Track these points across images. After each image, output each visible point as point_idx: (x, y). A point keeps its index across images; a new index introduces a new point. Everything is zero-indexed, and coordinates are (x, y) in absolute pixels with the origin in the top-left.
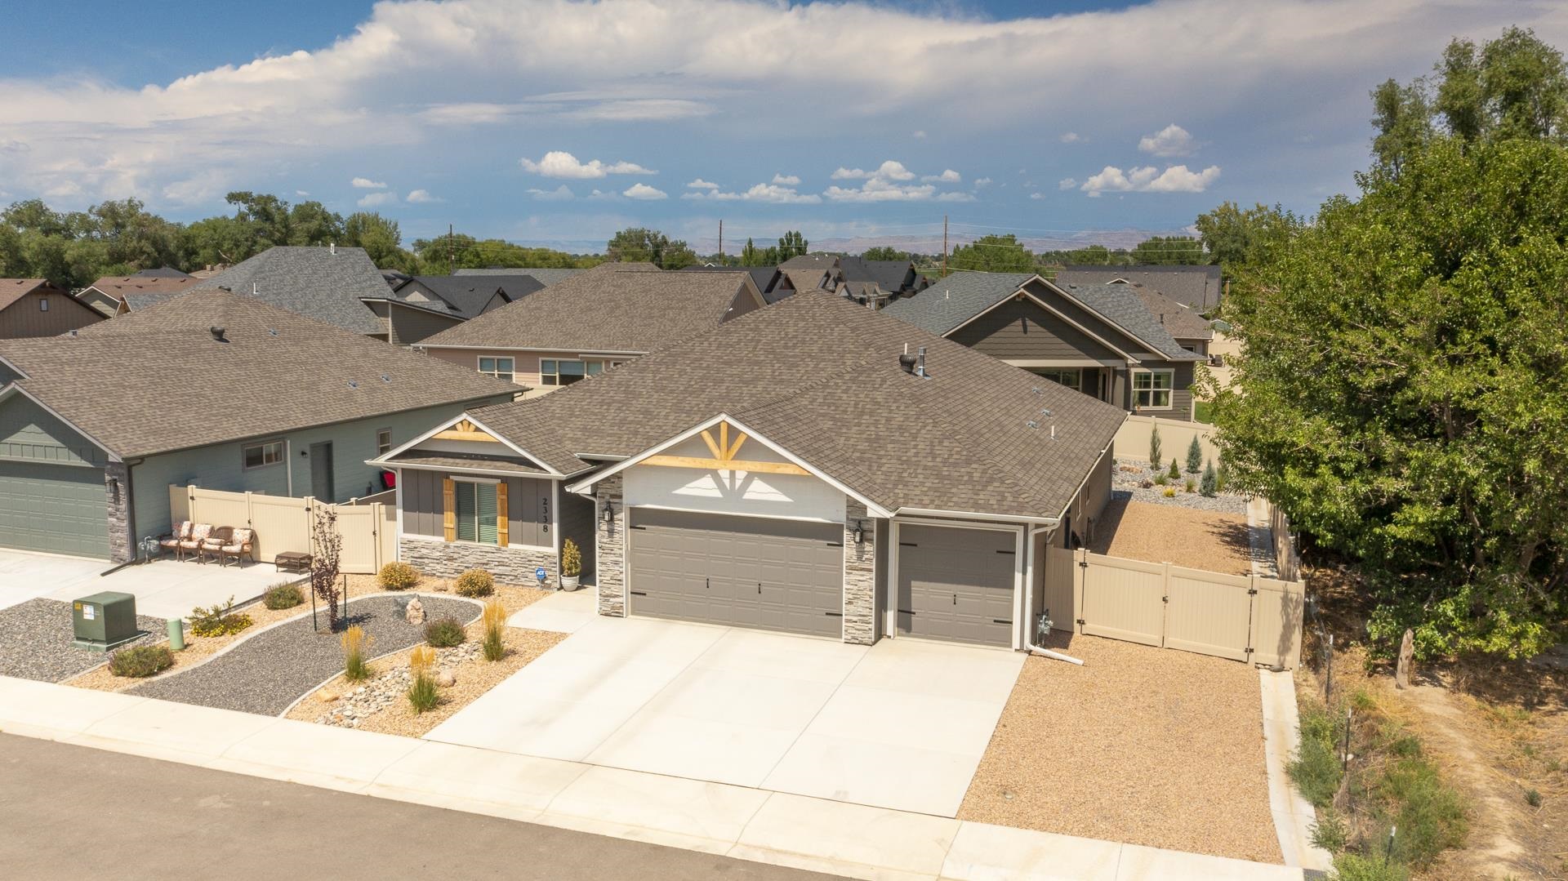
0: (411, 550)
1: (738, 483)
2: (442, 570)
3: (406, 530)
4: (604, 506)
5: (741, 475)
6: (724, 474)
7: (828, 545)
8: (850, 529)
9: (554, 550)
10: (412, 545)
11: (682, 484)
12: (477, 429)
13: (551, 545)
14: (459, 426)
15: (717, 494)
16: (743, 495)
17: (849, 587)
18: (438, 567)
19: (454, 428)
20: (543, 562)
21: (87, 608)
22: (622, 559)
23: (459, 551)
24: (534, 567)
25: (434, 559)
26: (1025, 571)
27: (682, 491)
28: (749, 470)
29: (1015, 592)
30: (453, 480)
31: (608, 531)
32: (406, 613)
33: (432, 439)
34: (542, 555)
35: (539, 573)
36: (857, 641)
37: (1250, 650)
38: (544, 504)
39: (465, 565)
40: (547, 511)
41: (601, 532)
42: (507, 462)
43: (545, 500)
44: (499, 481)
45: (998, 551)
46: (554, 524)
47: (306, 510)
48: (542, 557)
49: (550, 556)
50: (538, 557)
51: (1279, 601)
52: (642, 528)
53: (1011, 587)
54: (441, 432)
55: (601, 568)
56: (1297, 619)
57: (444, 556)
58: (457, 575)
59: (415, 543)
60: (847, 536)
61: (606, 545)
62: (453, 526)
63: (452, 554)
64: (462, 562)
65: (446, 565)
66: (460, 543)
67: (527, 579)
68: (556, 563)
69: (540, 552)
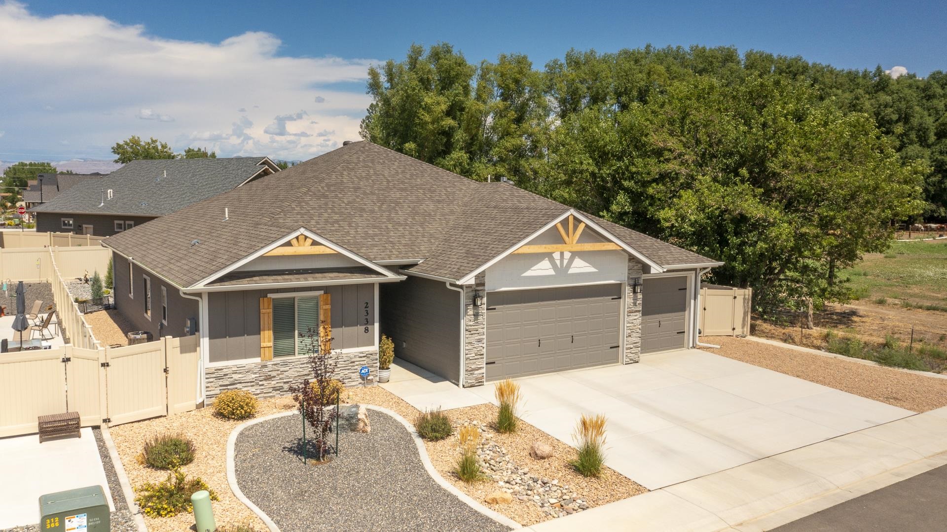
0: (218, 378)
1: (565, 262)
2: (258, 392)
3: (213, 359)
4: (472, 294)
5: (567, 255)
6: (557, 256)
7: (612, 299)
8: (629, 285)
9: (375, 348)
10: (221, 373)
11: (529, 268)
12: (314, 243)
13: (372, 343)
14: (294, 242)
15: (552, 272)
16: (568, 271)
17: (629, 325)
18: (253, 389)
19: (289, 244)
20: (364, 361)
21: (72, 520)
22: (485, 337)
23: (277, 368)
24: (356, 367)
25: (248, 382)
26: (695, 298)
27: (528, 273)
28: (587, 250)
29: (687, 313)
30: (270, 298)
31: (474, 315)
32: (357, 424)
33: (262, 258)
34: (365, 355)
35: (363, 371)
36: (632, 362)
37: (734, 329)
38: (366, 307)
39: (285, 381)
40: (368, 314)
41: (468, 317)
42: (338, 272)
43: (367, 303)
44: (322, 292)
45: (679, 289)
46: (375, 324)
47: (63, 361)
48: (364, 357)
49: (372, 354)
50: (361, 357)
51: (742, 300)
52: (495, 309)
53: (685, 311)
54: (274, 249)
55: (467, 348)
56: (748, 308)
57: (260, 376)
58: (275, 393)
59: (224, 370)
60: (628, 290)
61: (473, 327)
62: (271, 344)
63: (269, 373)
64: (280, 379)
65: (263, 385)
66: (278, 360)
67: (350, 380)
68: (377, 359)
69: (362, 353)
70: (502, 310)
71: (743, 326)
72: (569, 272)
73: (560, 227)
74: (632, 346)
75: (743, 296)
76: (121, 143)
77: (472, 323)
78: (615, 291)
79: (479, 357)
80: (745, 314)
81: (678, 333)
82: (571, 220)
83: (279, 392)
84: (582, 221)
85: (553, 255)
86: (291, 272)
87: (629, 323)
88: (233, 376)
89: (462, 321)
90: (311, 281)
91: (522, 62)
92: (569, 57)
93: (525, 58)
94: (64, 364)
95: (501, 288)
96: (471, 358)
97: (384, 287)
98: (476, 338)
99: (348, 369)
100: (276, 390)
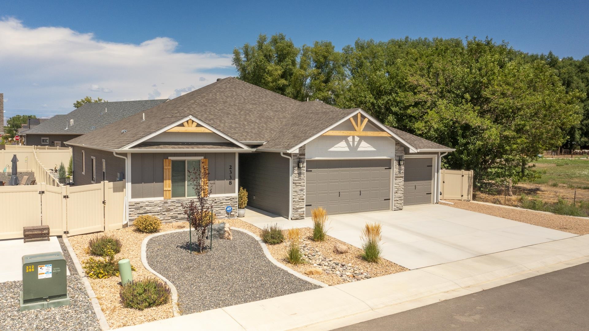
0: (137, 209)
1: (356, 143)
2: (162, 219)
3: (133, 196)
4: (297, 160)
5: (357, 139)
6: (350, 139)
7: (385, 169)
8: (396, 160)
9: (236, 195)
10: (139, 206)
11: (333, 146)
12: (198, 125)
13: (234, 192)
14: (186, 124)
15: (347, 149)
17: (396, 185)
18: (159, 217)
19: (182, 125)
20: (229, 202)
21: (43, 268)
22: (305, 188)
23: (174, 204)
24: (224, 206)
25: (156, 212)
26: (438, 172)
27: (332, 149)
28: (369, 135)
29: (432, 181)
30: (170, 159)
31: (298, 174)
32: (224, 234)
33: (165, 133)
34: (229, 198)
35: (228, 209)
36: (398, 209)
37: (462, 196)
38: (230, 169)
39: (179, 212)
40: (231, 173)
41: (294, 175)
42: (213, 145)
43: (231, 166)
44: (203, 157)
45: (428, 166)
46: (236, 179)
47: (40, 193)
48: (229, 200)
49: (233, 198)
50: (227, 200)
51: (467, 178)
52: (311, 171)
53: (431, 180)
54: (172, 128)
55: (294, 194)
56: (471, 183)
57: (163, 209)
58: (172, 220)
59: (141, 204)
60: (395, 163)
61: (297, 181)
62: (170, 189)
63: (169, 207)
64: (176, 211)
65: (165, 214)
66: (175, 199)
67: (220, 214)
68: (237, 202)
69: (228, 197)
70: (316, 172)
71: (468, 194)
72: (358, 150)
73: (352, 120)
74: (398, 199)
75: (468, 175)
76: (80, 101)
77: (297, 179)
78: (387, 164)
79: (301, 200)
80: (469, 186)
81: (427, 194)
82: (359, 116)
83: (175, 220)
84: (366, 117)
85: (348, 138)
86: (183, 144)
87: (396, 184)
88: (146, 208)
89: (291, 177)
90: (196, 149)
91: (328, 47)
92: (357, 43)
93: (330, 43)
94: (40, 195)
95: (315, 157)
96: (296, 201)
97: (242, 156)
98: (299, 188)
99: (219, 207)
100: (173, 218)
